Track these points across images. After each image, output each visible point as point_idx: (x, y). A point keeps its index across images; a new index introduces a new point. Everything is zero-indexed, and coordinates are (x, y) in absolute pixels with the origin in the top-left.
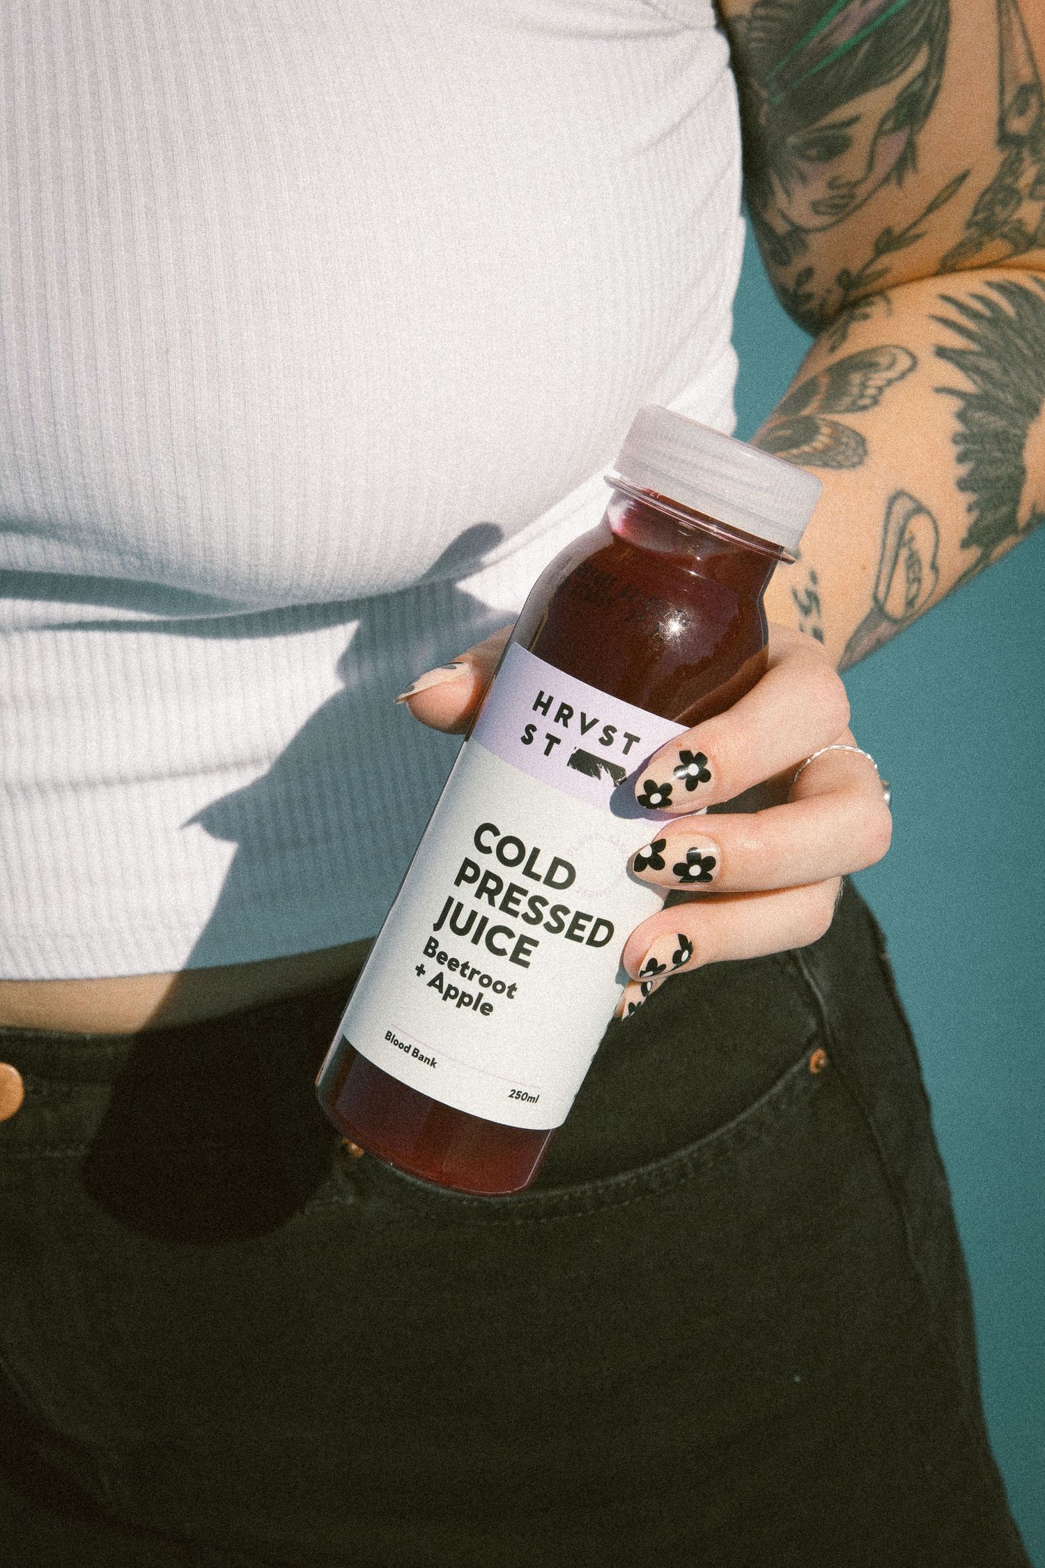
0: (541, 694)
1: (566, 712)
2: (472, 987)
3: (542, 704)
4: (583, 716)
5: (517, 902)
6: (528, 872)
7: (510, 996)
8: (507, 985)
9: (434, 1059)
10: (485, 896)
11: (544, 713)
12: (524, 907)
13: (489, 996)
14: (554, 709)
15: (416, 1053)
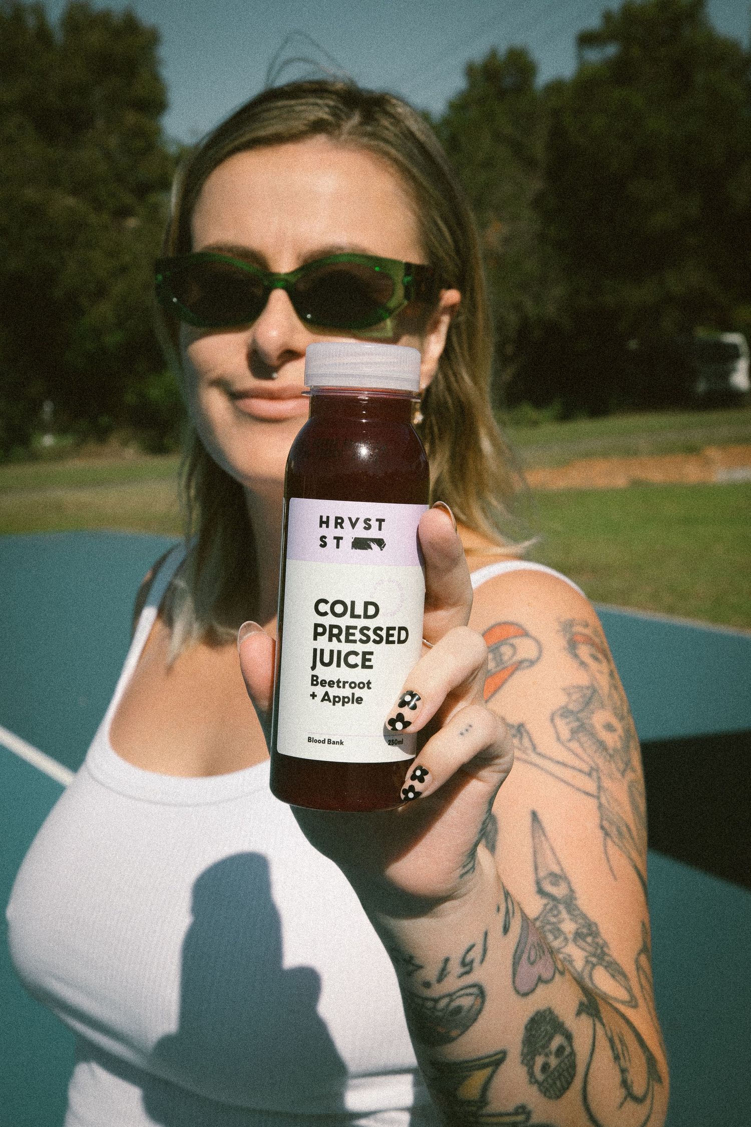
0: (321, 517)
1: (339, 521)
2: (347, 692)
3: (324, 522)
4: (350, 519)
5: (353, 634)
6: (353, 616)
7: (369, 688)
8: (365, 682)
9: (341, 740)
10: (334, 639)
11: (327, 527)
12: (358, 636)
13: (358, 692)
14: (332, 522)
15: (329, 741)
